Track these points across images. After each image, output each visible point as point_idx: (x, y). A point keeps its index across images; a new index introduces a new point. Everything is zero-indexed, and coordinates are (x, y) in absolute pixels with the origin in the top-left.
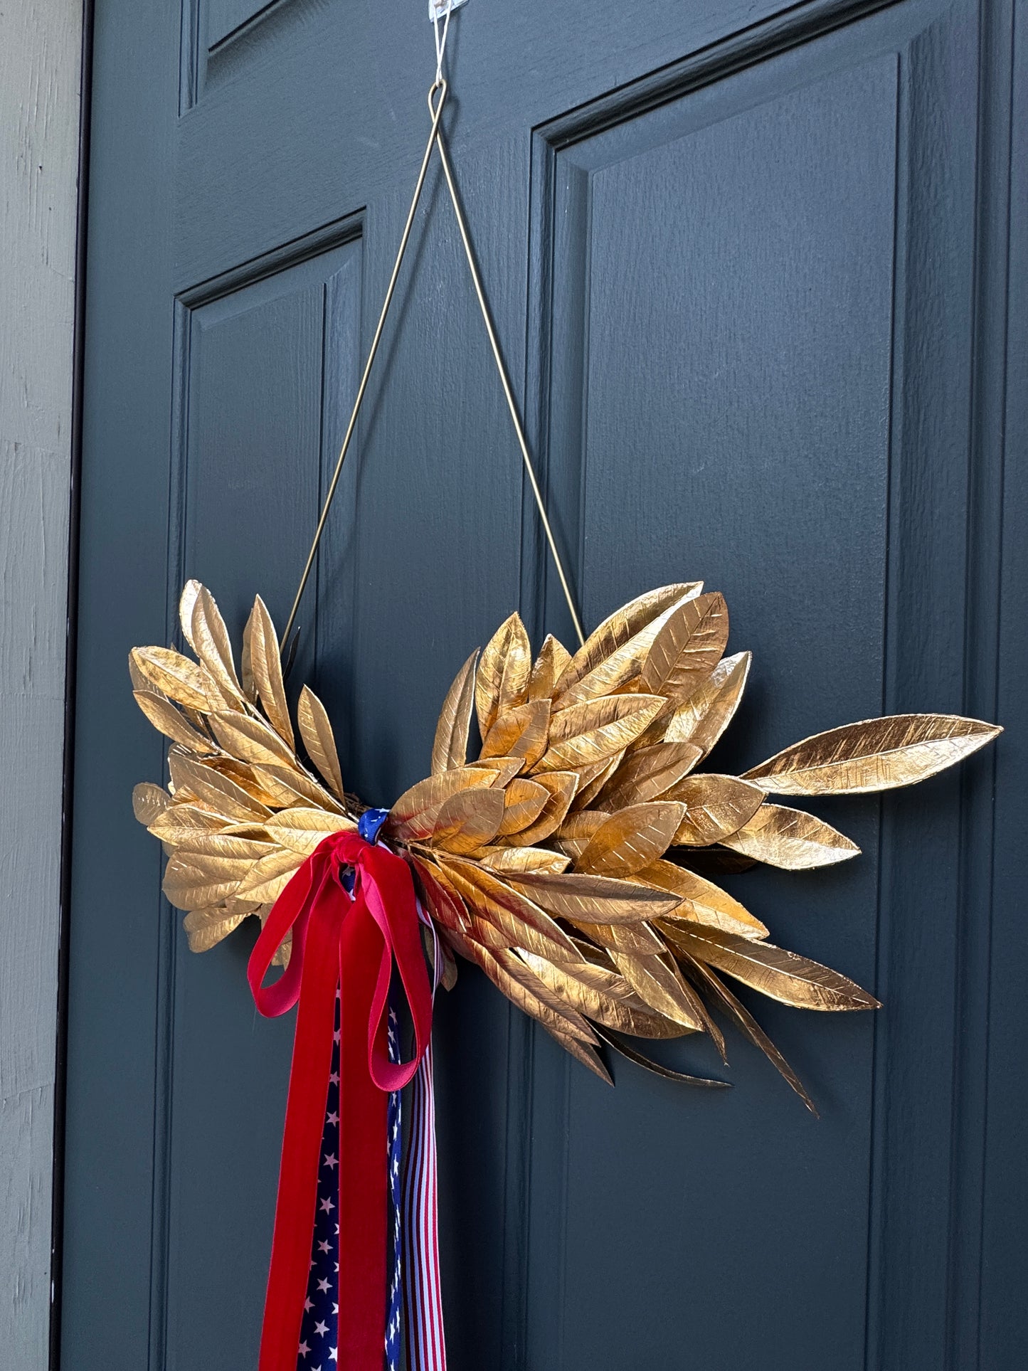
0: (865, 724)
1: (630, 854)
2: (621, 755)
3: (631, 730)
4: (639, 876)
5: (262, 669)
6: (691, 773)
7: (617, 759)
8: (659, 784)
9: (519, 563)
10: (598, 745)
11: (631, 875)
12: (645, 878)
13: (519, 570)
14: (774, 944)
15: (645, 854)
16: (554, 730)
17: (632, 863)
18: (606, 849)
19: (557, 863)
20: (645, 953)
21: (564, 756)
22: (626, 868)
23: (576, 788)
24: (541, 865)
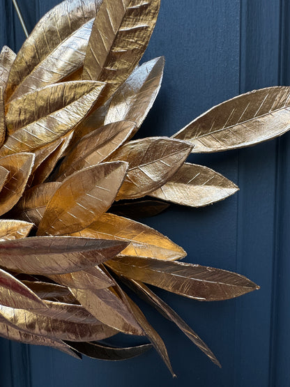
0: (252, 93)
1: (81, 212)
2: (70, 136)
3: (77, 114)
4: (90, 228)
6: (129, 140)
7: (67, 139)
8: (103, 153)
10: (50, 128)
11: (83, 229)
12: (95, 229)
14: (196, 264)
15: (94, 210)
16: (11, 117)
17: (83, 220)
18: (61, 212)
19: (22, 227)
20: (98, 288)
21: (22, 140)
22: (79, 224)
23: (32, 165)
24: (8, 232)
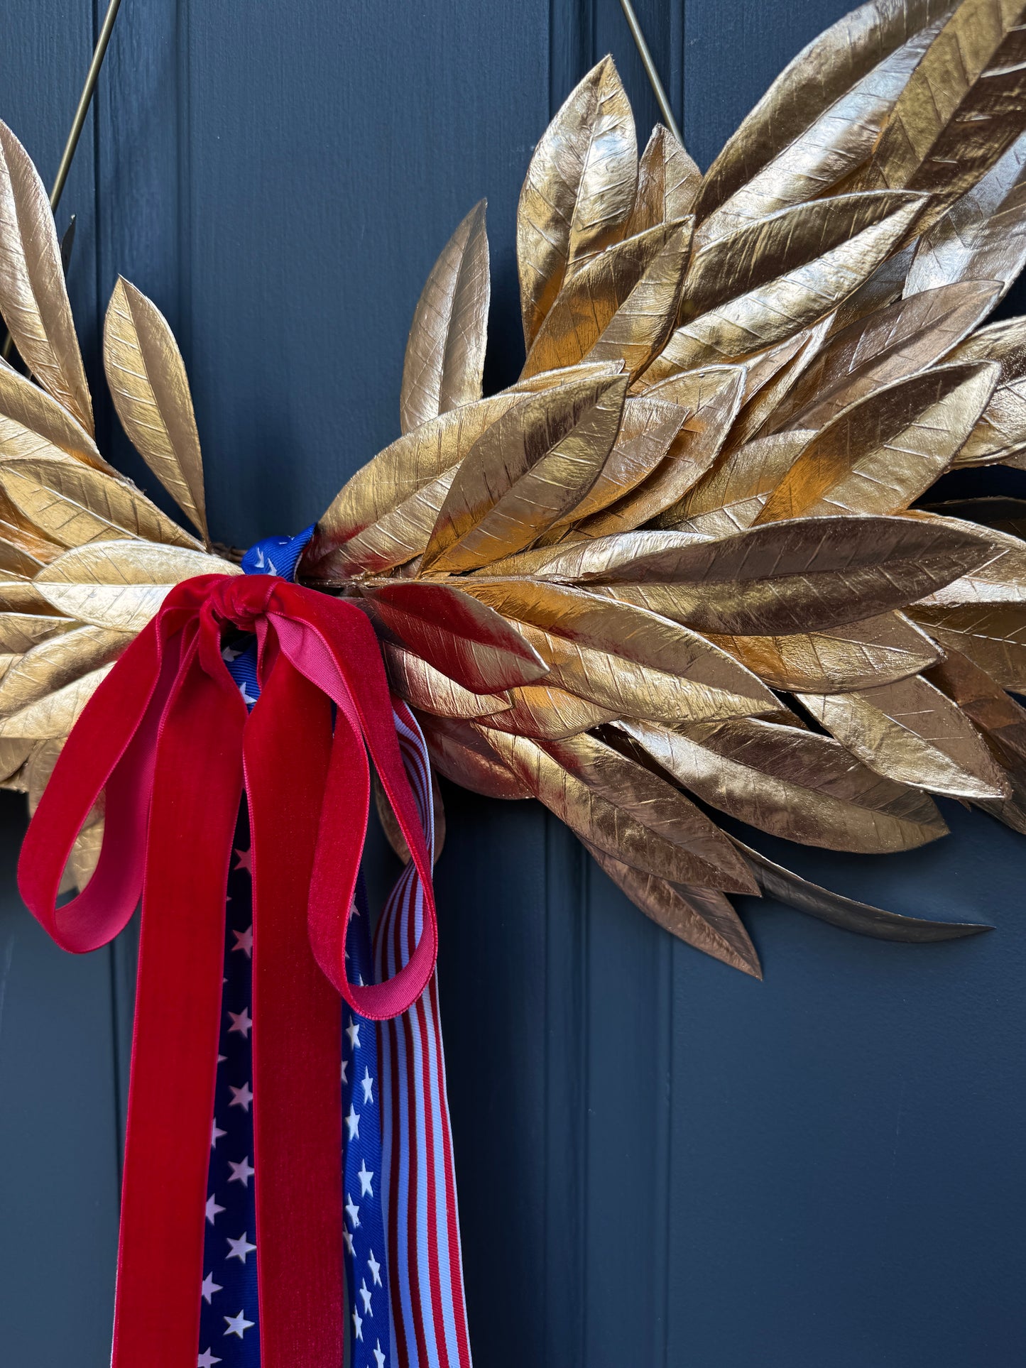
2: (827, 323)
5: (13, 267)
7: (818, 331)
9: (546, 52)
13: (547, 67)
23: (740, 392)
